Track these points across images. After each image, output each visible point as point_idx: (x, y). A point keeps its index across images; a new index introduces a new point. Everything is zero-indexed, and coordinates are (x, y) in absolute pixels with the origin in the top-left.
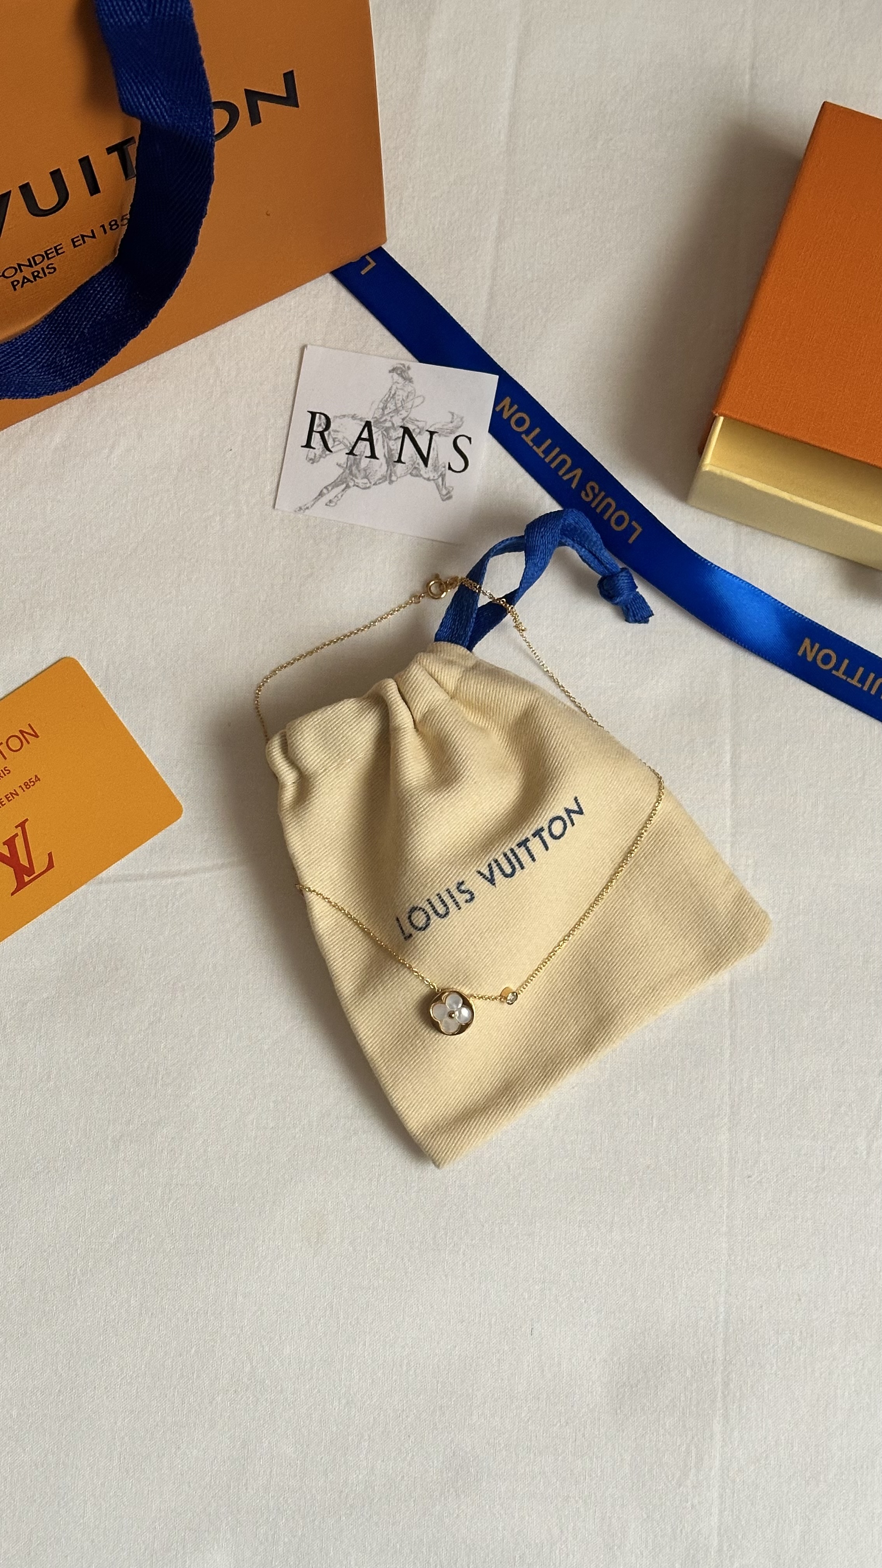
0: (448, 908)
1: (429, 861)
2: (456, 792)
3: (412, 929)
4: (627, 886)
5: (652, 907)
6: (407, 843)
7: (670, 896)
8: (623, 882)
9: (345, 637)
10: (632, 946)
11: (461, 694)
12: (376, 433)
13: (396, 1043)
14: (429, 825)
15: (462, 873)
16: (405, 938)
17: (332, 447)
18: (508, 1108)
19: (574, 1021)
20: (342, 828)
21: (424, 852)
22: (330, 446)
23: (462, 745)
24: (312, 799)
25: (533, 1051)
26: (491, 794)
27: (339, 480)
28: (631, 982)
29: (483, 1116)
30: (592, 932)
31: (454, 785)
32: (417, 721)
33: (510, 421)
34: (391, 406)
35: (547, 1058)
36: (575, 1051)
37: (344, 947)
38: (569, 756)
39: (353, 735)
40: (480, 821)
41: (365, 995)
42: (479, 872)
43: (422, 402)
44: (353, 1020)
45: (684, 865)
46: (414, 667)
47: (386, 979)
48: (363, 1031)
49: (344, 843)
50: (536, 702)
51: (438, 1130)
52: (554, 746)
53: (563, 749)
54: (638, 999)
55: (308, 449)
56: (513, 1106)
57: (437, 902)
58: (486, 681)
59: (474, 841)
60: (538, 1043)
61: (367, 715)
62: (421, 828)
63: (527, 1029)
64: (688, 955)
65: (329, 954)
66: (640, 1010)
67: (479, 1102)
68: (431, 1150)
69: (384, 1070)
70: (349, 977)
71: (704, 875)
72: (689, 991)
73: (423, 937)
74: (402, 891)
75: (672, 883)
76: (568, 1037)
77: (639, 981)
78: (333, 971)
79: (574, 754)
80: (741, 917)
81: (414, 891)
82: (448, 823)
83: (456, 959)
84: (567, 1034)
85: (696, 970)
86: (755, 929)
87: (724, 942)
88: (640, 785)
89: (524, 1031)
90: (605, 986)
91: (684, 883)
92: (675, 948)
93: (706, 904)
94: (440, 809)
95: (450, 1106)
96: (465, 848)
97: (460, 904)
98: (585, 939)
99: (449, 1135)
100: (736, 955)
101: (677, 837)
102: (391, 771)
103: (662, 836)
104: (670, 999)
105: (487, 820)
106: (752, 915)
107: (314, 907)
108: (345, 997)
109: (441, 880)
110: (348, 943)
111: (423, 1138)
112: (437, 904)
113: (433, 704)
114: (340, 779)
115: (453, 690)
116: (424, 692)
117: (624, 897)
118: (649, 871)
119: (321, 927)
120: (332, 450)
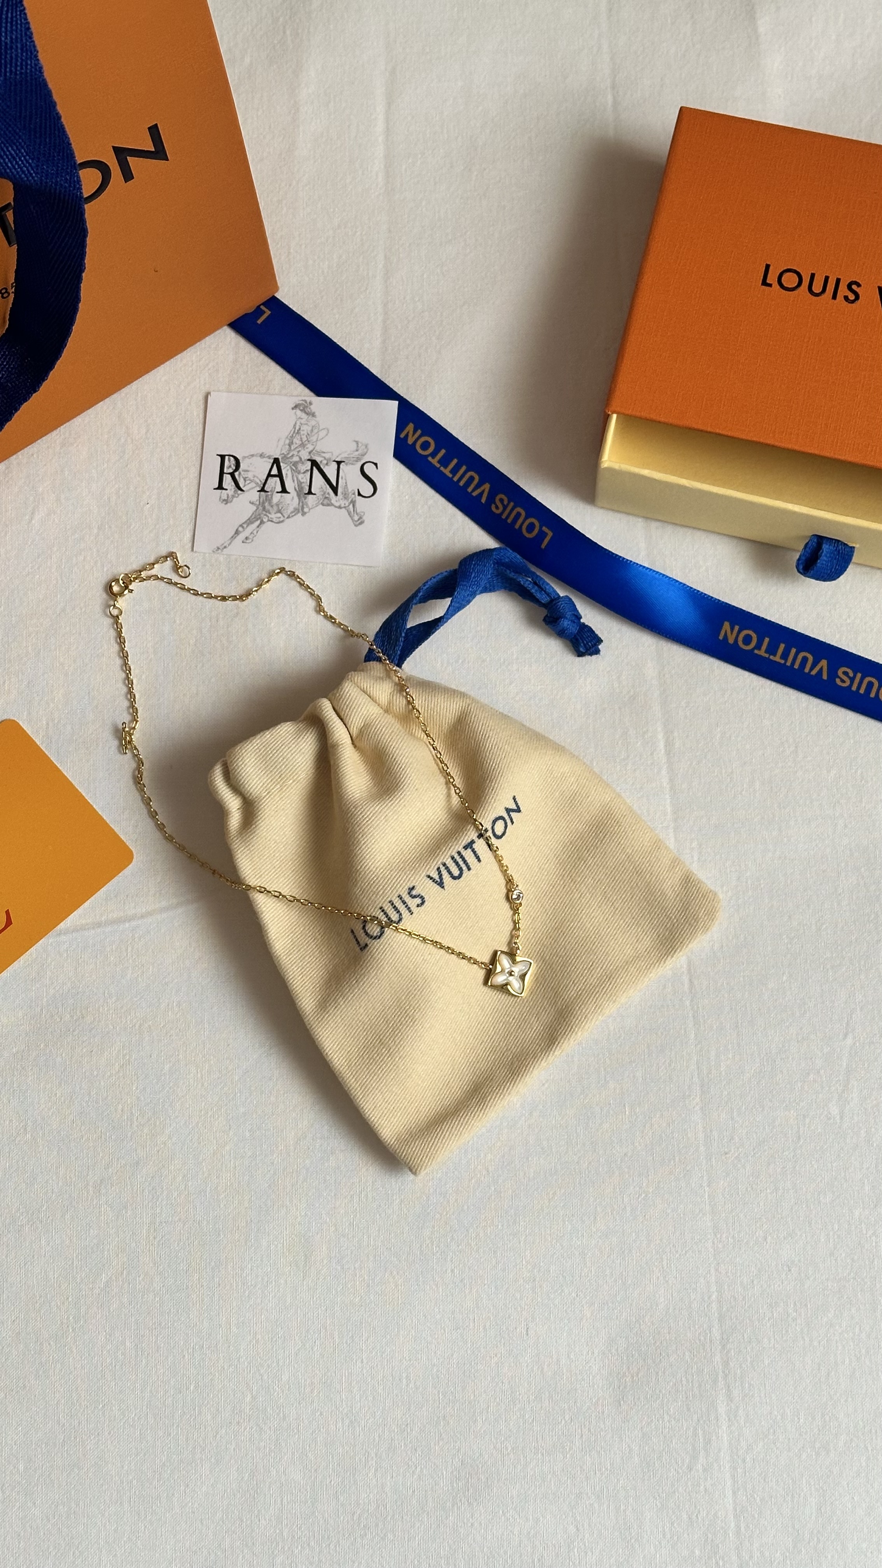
0: (401, 914)
1: (378, 869)
2: (398, 800)
3: (367, 939)
4: (574, 881)
5: (602, 899)
6: (355, 854)
7: (617, 886)
10: (584, 939)
11: (395, 708)
13: (363, 1054)
14: (375, 835)
15: (412, 879)
16: (361, 949)
17: (244, 486)
18: (478, 1108)
19: (535, 1017)
20: (290, 849)
21: (373, 860)
22: (241, 486)
23: (400, 755)
24: (257, 823)
25: (498, 1052)
26: (433, 800)
27: (253, 517)
28: (587, 972)
29: (455, 1119)
31: (396, 793)
32: (354, 736)
33: (415, 445)
34: (297, 441)
35: (512, 1057)
36: (540, 1046)
37: (302, 965)
38: (505, 757)
39: (293, 756)
40: (425, 827)
41: (327, 1010)
42: (429, 877)
43: (327, 435)
44: (318, 1036)
45: (627, 854)
46: (347, 684)
47: (346, 992)
48: (329, 1046)
49: (294, 864)
50: (468, 708)
51: (412, 1137)
52: (490, 749)
53: (499, 751)
54: (596, 988)
55: (220, 491)
56: (483, 1106)
57: (389, 909)
58: (418, 692)
59: (421, 846)
60: (502, 1044)
61: (305, 736)
62: (368, 838)
63: (491, 1031)
64: (642, 942)
65: (288, 973)
66: (599, 999)
67: (450, 1107)
68: (406, 1157)
69: (353, 1083)
70: (310, 994)
71: (648, 862)
72: (646, 976)
73: (378, 945)
74: (355, 902)
75: (617, 873)
76: (531, 1035)
77: (595, 971)
78: (294, 989)
79: (510, 754)
80: (690, 899)
81: (367, 901)
82: (393, 831)
83: (413, 964)
84: (531, 1032)
85: (652, 956)
86: (706, 909)
87: (676, 925)
88: (576, 780)
89: (488, 1033)
90: (562, 980)
91: (629, 871)
92: (629, 937)
93: (654, 890)
94: (385, 817)
95: (422, 1113)
96: (413, 854)
97: (412, 909)
98: (538, 937)
99: (423, 1141)
100: (689, 937)
101: (617, 827)
102: (333, 786)
103: (602, 827)
104: (627, 986)
105: (432, 826)
106: (700, 896)
107: (269, 929)
108: (307, 1014)
109: (392, 887)
110: (306, 961)
111: (397, 1146)
112: (390, 911)
113: (368, 719)
114: (283, 801)
115: (386, 704)
116: (358, 707)
117: (572, 892)
118: (593, 863)
119: (277, 948)
120: (243, 489)
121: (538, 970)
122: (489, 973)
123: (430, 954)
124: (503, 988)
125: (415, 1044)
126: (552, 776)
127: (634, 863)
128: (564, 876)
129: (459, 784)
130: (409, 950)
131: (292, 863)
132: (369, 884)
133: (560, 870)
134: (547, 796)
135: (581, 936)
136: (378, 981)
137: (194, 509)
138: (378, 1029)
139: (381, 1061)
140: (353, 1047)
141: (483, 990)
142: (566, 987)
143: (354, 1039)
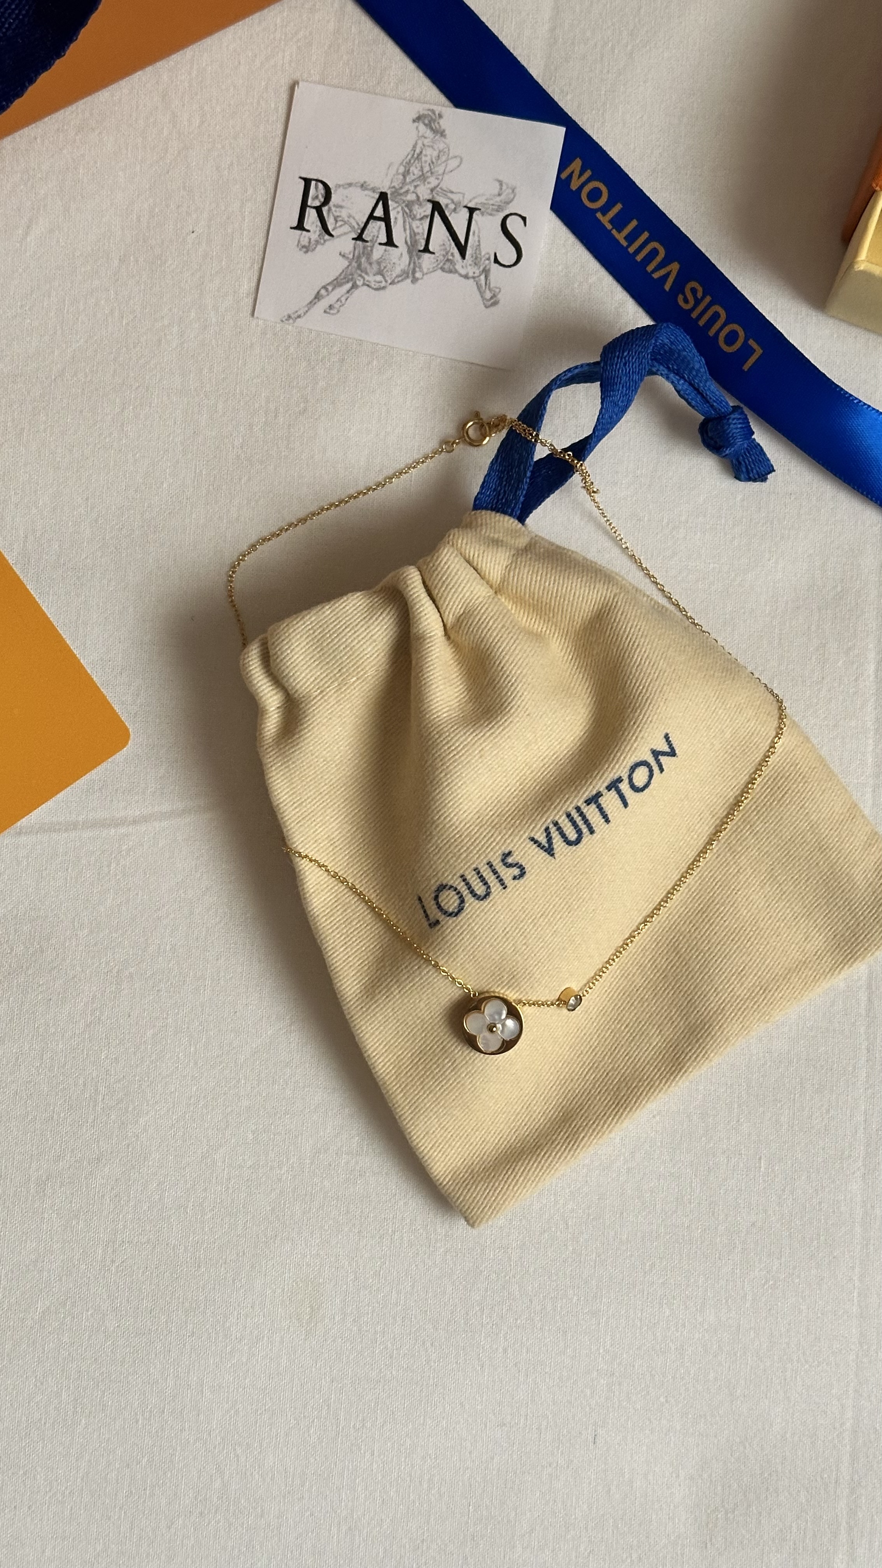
0: (489, 887)
1: (464, 823)
2: (502, 728)
3: (440, 914)
4: (732, 850)
6: (433, 798)
8: (726, 845)
9: (350, 498)
10: (737, 931)
11: (510, 588)
12: (394, 209)
13: (417, 1062)
14: (464, 775)
15: (508, 841)
16: (430, 925)
17: (333, 230)
18: (566, 1147)
20: (344, 770)
21: (457, 810)
22: (330, 228)
23: (510, 661)
24: (303, 733)
25: (601, 1069)
26: (549, 729)
27: (342, 276)
28: (736, 979)
29: (534, 1159)
30: (684, 911)
31: (499, 718)
32: (449, 626)
33: (580, 193)
34: (415, 171)
35: (620, 1079)
36: (658, 1070)
37: (347, 931)
38: (657, 677)
39: (360, 643)
40: (535, 765)
41: (376, 998)
42: (532, 839)
43: (458, 166)
44: (360, 1031)
45: (811, 822)
46: (446, 551)
47: (403, 978)
48: (372, 1046)
49: (348, 790)
50: (613, 599)
51: (473, 1177)
52: (637, 664)
53: (650, 669)
54: (745, 1002)
55: (300, 232)
56: (573, 1145)
57: (474, 878)
58: (545, 569)
59: (526, 794)
60: (608, 1059)
61: (380, 616)
62: (453, 778)
63: (594, 1039)
64: (812, 941)
65: (327, 942)
66: (748, 1016)
67: (528, 1138)
68: (464, 1203)
69: (401, 1098)
70: (354, 973)
71: (839, 835)
72: (813, 988)
73: (454, 925)
74: (426, 862)
75: (793, 845)
76: (647, 1052)
77: (747, 978)
78: (333, 964)
79: (666, 673)
81: (443, 864)
82: (490, 770)
84: (648, 1048)
85: (825, 960)
87: (862, 924)
89: (589, 1042)
90: (701, 984)
91: (809, 846)
92: (795, 934)
93: (839, 875)
94: (480, 751)
95: (489, 1145)
96: (514, 804)
97: (506, 882)
98: (674, 920)
99: (487, 1186)
102: (412, 697)
103: (781, 781)
105: (544, 765)
107: (306, 878)
108: (348, 1000)
109: (480, 850)
110: (353, 926)
111: (452, 1188)
112: (474, 881)
113: (471, 604)
114: (341, 704)
115: (498, 582)
116: (459, 586)
117: (728, 864)
118: (763, 829)
119: (315, 905)
120: (333, 233)
127: (818, 836)
131: (345, 790)
132: (448, 842)
140: (405, 1050)
142: (705, 996)
143: (408, 1040)
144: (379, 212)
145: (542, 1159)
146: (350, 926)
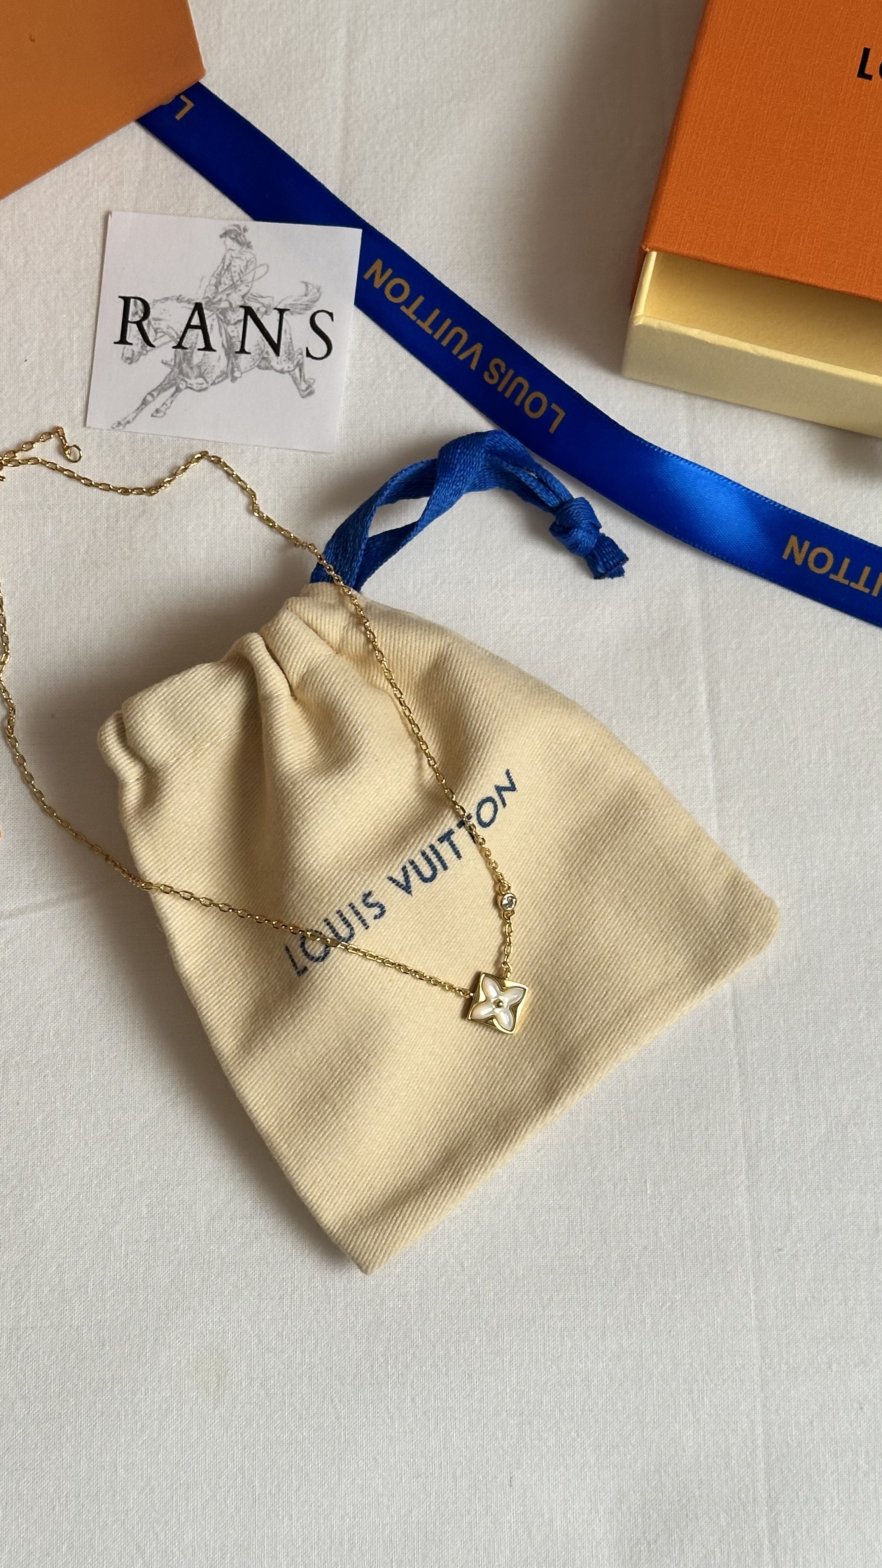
0: (352, 929)
1: (323, 868)
2: (352, 775)
3: (307, 960)
4: (584, 881)
5: (620, 905)
6: (292, 847)
7: (641, 889)
8: (578, 876)
10: (597, 959)
11: (350, 646)
12: (209, 317)
13: (299, 1111)
14: (319, 821)
15: (368, 882)
16: (298, 973)
17: (155, 340)
18: (452, 1185)
19: (529, 1062)
20: (206, 834)
21: (316, 856)
22: (151, 339)
23: (355, 712)
24: (163, 800)
25: (479, 1108)
27: (166, 381)
28: (599, 1004)
29: (420, 1199)
30: (544, 945)
31: (349, 765)
32: (294, 685)
33: (384, 290)
34: (226, 281)
35: (498, 1115)
36: (534, 1102)
37: (220, 990)
38: (496, 717)
39: (211, 710)
40: (387, 810)
41: (252, 1053)
42: (391, 879)
43: (266, 273)
44: (239, 1087)
46: (285, 615)
47: (277, 1030)
48: (253, 1100)
50: (448, 649)
51: (362, 1223)
52: (476, 705)
53: (488, 708)
54: (610, 1026)
55: (123, 346)
56: (458, 1182)
57: (337, 922)
58: (381, 627)
59: (381, 837)
60: (485, 1097)
61: (228, 683)
62: (309, 825)
63: (470, 1079)
64: (673, 964)
65: (201, 1002)
66: (615, 1040)
67: (414, 1181)
68: (354, 1250)
69: (286, 1149)
70: (229, 1030)
71: (683, 857)
72: (679, 1010)
73: (322, 969)
74: (291, 910)
75: (642, 871)
76: (523, 1086)
77: (610, 1003)
78: (208, 1023)
79: (504, 714)
80: (738, 908)
81: (307, 910)
82: (344, 816)
83: (368, 994)
84: (523, 1081)
85: (686, 982)
86: (758, 922)
87: (719, 942)
88: (590, 747)
89: (466, 1081)
90: (566, 1014)
91: (658, 870)
92: (655, 956)
93: (690, 895)
94: (334, 797)
95: (376, 1190)
96: (371, 847)
97: (368, 921)
98: (535, 954)
99: (377, 1229)
100: (736, 958)
101: (643, 811)
102: (265, 754)
103: (623, 810)
104: (652, 1024)
105: (396, 809)
106: (752, 905)
107: (176, 941)
108: (225, 1057)
109: (341, 892)
110: (225, 985)
111: (342, 1235)
112: (337, 924)
113: (313, 662)
114: (197, 770)
115: (338, 643)
116: (300, 647)
117: (582, 895)
118: (611, 858)
119: (187, 967)
120: (154, 344)
121: (534, 999)
122: (469, 1004)
123: (390, 980)
124: (488, 1023)
125: (369, 1100)
126: (558, 742)
127: (666, 857)
128: (571, 873)
129: (434, 751)
130: (363, 976)
131: (209, 853)
132: (310, 887)
133: (566, 866)
134: (551, 769)
135: (592, 955)
136: (321, 1016)
137: (87, 370)
138: (319, 1078)
139: (323, 1122)
140: (286, 1100)
141: (460, 1026)
142: (571, 1024)
143: (288, 1091)
144: (196, 321)
145: (428, 1199)
146: (222, 985)
